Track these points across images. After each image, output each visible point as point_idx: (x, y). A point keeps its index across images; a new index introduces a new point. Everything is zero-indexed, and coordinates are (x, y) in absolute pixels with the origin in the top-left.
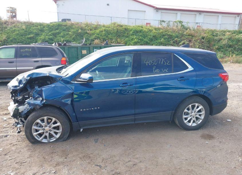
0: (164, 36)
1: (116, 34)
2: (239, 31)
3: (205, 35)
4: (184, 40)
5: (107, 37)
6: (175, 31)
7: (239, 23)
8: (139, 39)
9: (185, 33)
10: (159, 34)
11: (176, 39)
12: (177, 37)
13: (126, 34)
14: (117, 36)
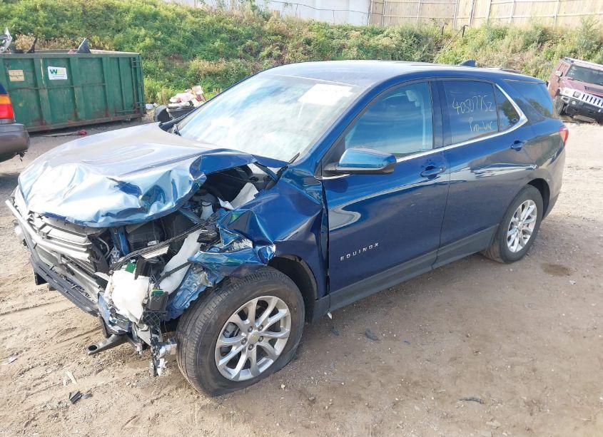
0: (218, 32)
1: (84, 21)
2: (372, 29)
3: (311, 35)
4: (267, 45)
5: (55, 27)
6: (240, 22)
7: (369, 10)
8: (156, 39)
9: (267, 27)
10: (206, 26)
11: (249, 42)
12: (250, 37)
13: (113, 23)
14: (87, 27)
